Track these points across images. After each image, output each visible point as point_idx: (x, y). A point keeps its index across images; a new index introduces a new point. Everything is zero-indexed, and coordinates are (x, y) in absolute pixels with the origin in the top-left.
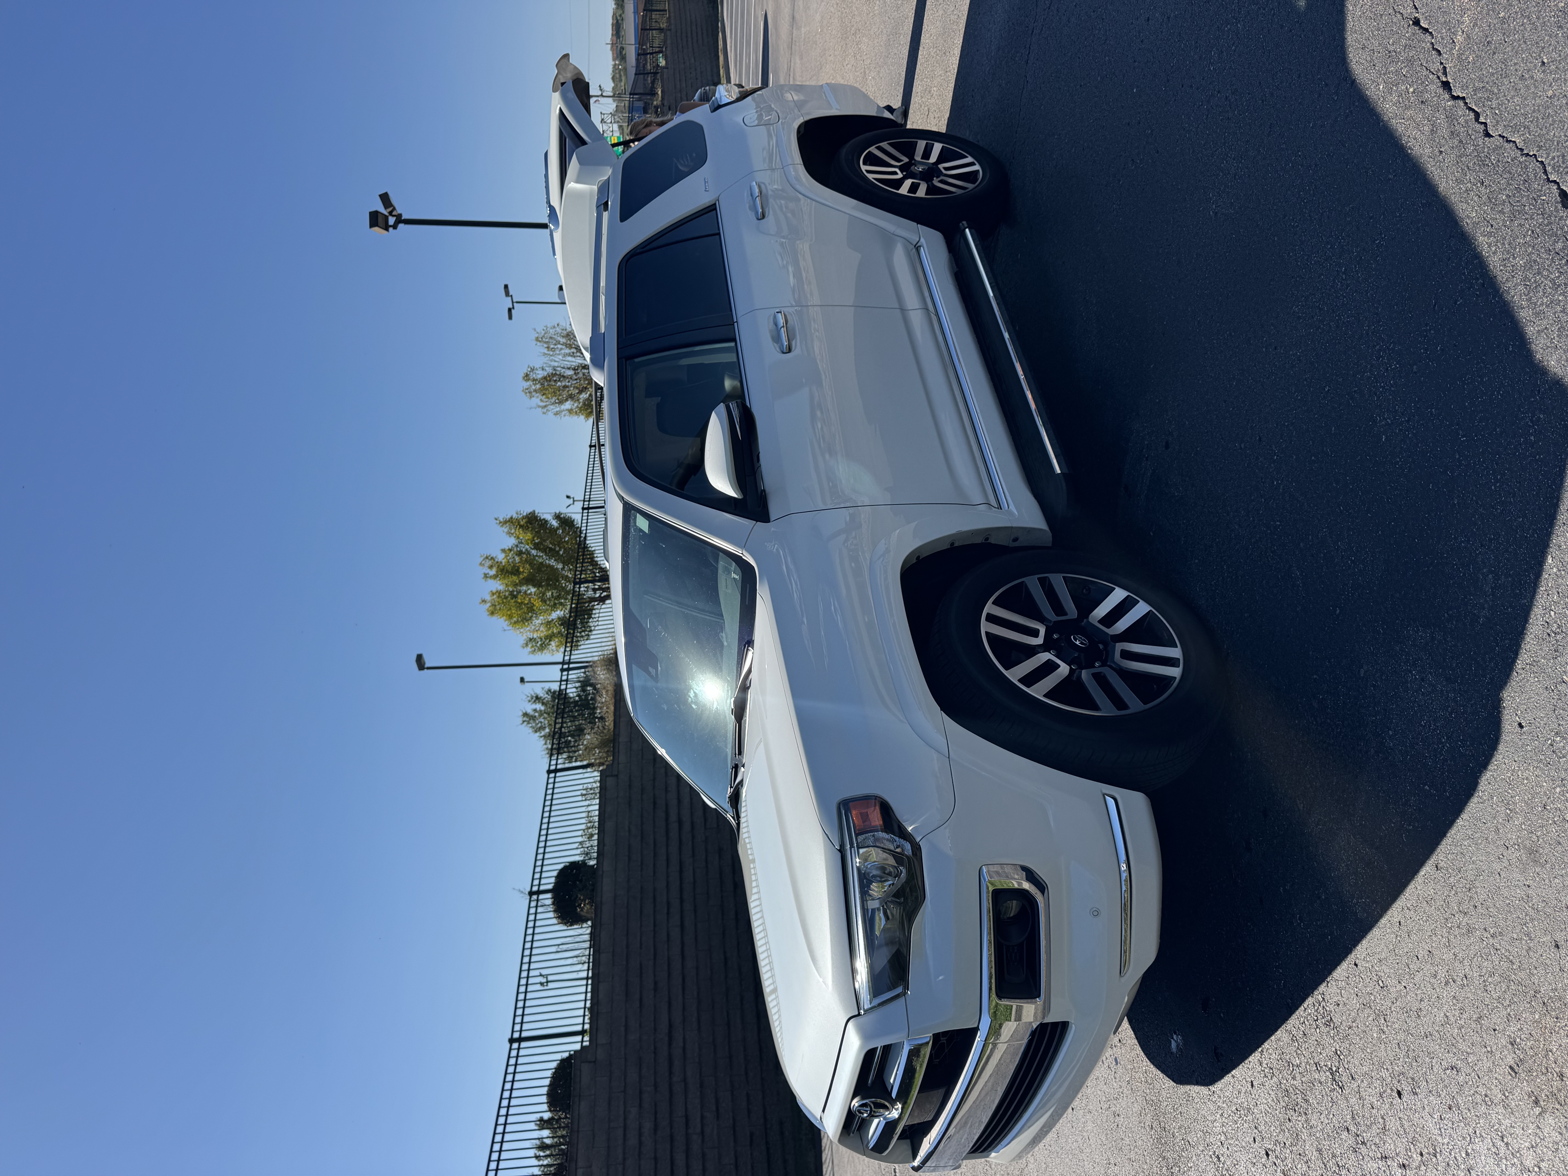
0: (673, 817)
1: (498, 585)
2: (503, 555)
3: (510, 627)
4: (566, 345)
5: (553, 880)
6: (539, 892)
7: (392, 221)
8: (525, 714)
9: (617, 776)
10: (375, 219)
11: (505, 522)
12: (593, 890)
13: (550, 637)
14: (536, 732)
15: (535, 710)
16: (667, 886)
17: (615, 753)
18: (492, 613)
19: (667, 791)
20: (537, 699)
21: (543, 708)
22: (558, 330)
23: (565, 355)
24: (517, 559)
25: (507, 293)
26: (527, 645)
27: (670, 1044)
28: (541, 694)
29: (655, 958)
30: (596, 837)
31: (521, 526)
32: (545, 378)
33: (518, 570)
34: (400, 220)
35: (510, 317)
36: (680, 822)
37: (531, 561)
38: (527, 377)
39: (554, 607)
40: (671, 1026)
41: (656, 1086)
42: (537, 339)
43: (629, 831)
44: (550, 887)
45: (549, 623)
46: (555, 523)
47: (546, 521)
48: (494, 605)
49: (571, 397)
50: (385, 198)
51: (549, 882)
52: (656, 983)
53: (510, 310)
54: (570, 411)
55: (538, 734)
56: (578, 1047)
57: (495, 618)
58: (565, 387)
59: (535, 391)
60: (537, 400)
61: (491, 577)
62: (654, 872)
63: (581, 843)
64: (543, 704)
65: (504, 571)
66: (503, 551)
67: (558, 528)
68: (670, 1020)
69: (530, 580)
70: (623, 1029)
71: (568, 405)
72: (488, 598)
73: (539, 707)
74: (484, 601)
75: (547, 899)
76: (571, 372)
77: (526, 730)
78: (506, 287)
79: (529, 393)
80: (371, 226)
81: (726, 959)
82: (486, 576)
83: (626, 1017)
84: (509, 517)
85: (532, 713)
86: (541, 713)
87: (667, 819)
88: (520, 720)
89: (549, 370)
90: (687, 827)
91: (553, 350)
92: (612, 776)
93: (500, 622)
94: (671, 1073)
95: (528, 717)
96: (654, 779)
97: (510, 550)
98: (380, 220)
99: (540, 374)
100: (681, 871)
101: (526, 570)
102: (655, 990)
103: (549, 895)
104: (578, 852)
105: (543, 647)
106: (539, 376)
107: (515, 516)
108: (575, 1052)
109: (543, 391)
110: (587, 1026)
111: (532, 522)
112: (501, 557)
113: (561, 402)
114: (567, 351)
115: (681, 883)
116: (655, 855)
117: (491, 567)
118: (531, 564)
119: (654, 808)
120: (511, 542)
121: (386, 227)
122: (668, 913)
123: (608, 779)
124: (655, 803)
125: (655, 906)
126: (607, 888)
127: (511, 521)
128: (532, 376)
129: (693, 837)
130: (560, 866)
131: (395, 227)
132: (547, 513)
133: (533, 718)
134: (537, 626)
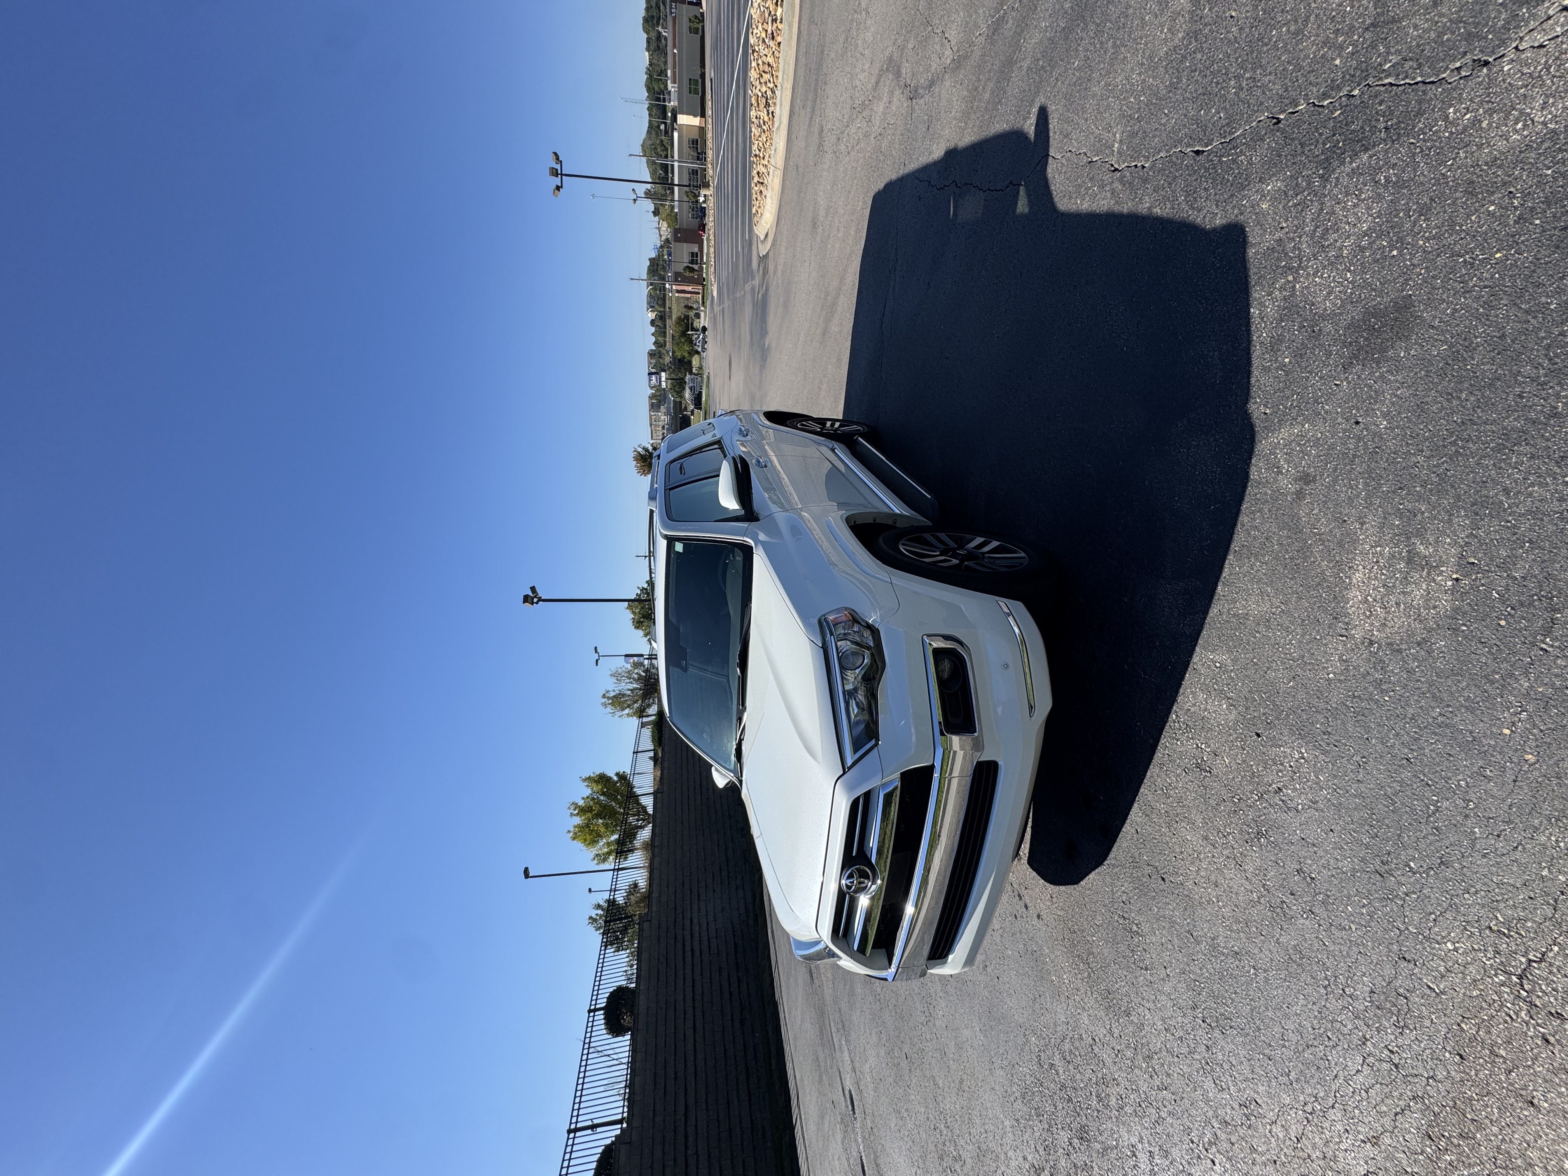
0: (688, 948)
1: (578, 820)
2: (583, 801)
3: (585, 848)
4: (627, 677)
5: (605, 1000)
6: (595, 1010)
7: (535, 600)
8: (591, 918)
9: (650, 921)
10: (526, 599)
11: (586, 779)
12: (632, 1006)
13: (609, 853)
14: (597, 930)
15: (597, 915)
16: (684, 998)
17: (649, 906)
18: (574, 839)
19: (683, 929)
20: (599, 906)
21: (602, 913)
22: (623, 669)
23: (627, 683)
24: (591, 802)
25: (596, 651)
26: (594, 859)
27: (686, 1123)
28: (602, 903)
29: (675, 1054)
30: (635, 967)
31: (595, 781)
32: (614, 697)
33: (592, 809)
34: (540, 600)
35: (597, 665)
36: (692, 950)
37: (599, 802)
38: (604, 696)
39: (613, 832)
40: (686, 1107)
41: (675, 1160)
42: (611, 675)
43: (658, 959)
44: (603, 1005)
45: (608, 844)
46: (615, 778)
47: (611, 778)
48: (576, 833)
49: (629, 706)
50: (533, 589)
51: (602, 1002)
52: (676, 1074)
53: (597, 661)
54: (628, 715)
55: (598, 932)
56: (618, 1132)
57: (575, 841)
58: (626, 701)
59: (609, 704)
60: (609, 709)
61: (575, 815)
62: (675, 989)
63: (626, 971)
64: (603, 910)
65: (583, 811)
66: (583, 798)
67: (617, 782)
68: (686, 1102)
69: (599, 816)
70: (651, 1113)
71: (627, 711)
72: (572, 829)
73: (600, 912)
74: (569, 832)
75: (600, 1016)
76: (629, 692)
77: (591, 928)
78: (596, 648)
79: (605, 705)
80: (524, 602)
81: (725, 1050)
82: (572, 814)
83: (654, 1103)
84: (588, 776)
85: (595, 917)
86: (601, 917)
87: (684, 949)
88: (588, 921)
89: (618, 692)
90: (697, 954)
91: (620, 680)
92: (647, 921)
93: (578, 845)
94: (686, 1148)
95: (593, 920)
96: (675, 922)
97: (588, 797)
98: (529, 599)
99: (612, 694)
100: (693, 986)
101: (597, 809)
102: (675, 1079)
103: (602, 1012)
104: (623, 978)
105: (604, 860)
106: (611, 695)
107: (592, 775)
108: (616, 1136)
109: (612, 704)
110: (625, 1115)
111: (602, 779)
112: (581, 803)
113: (623, 710)
114: (628, 681)
115: (693, 995)
116: (676, 975)
117: (575, 810)
118: (600, 805)
119: (675, 942)
120: (588, 792)
121: (532, 603)
122: (684, 1019)
123: (645, 923)
124: (676, 938)
125: (675, 1014)
126: (642, 1002)
127: (589, 779)
128: (607, 695)
129: (702, 961)
130: (611, 990)
131: (537, 603)
132: (611, 774)
133: (595, 920)
134: (602, 846)
